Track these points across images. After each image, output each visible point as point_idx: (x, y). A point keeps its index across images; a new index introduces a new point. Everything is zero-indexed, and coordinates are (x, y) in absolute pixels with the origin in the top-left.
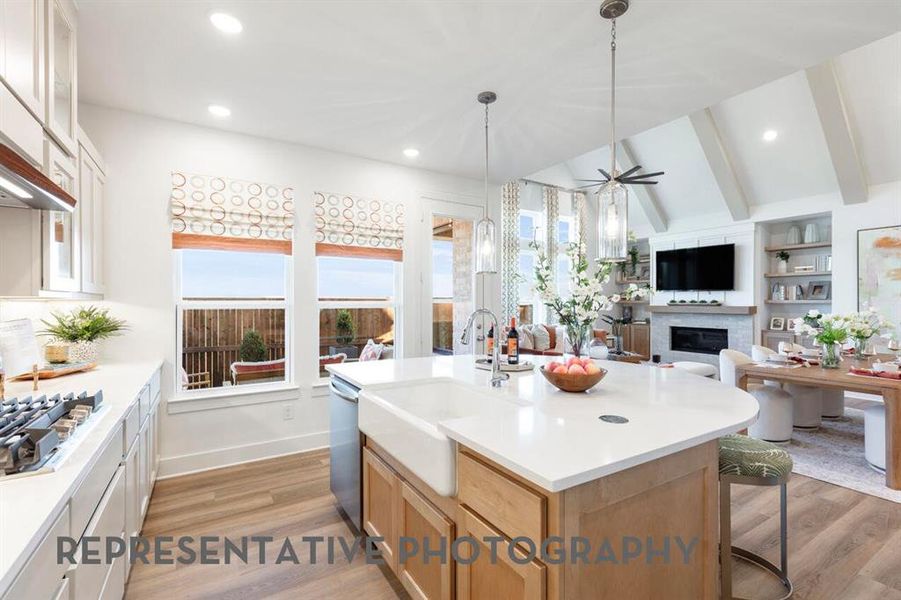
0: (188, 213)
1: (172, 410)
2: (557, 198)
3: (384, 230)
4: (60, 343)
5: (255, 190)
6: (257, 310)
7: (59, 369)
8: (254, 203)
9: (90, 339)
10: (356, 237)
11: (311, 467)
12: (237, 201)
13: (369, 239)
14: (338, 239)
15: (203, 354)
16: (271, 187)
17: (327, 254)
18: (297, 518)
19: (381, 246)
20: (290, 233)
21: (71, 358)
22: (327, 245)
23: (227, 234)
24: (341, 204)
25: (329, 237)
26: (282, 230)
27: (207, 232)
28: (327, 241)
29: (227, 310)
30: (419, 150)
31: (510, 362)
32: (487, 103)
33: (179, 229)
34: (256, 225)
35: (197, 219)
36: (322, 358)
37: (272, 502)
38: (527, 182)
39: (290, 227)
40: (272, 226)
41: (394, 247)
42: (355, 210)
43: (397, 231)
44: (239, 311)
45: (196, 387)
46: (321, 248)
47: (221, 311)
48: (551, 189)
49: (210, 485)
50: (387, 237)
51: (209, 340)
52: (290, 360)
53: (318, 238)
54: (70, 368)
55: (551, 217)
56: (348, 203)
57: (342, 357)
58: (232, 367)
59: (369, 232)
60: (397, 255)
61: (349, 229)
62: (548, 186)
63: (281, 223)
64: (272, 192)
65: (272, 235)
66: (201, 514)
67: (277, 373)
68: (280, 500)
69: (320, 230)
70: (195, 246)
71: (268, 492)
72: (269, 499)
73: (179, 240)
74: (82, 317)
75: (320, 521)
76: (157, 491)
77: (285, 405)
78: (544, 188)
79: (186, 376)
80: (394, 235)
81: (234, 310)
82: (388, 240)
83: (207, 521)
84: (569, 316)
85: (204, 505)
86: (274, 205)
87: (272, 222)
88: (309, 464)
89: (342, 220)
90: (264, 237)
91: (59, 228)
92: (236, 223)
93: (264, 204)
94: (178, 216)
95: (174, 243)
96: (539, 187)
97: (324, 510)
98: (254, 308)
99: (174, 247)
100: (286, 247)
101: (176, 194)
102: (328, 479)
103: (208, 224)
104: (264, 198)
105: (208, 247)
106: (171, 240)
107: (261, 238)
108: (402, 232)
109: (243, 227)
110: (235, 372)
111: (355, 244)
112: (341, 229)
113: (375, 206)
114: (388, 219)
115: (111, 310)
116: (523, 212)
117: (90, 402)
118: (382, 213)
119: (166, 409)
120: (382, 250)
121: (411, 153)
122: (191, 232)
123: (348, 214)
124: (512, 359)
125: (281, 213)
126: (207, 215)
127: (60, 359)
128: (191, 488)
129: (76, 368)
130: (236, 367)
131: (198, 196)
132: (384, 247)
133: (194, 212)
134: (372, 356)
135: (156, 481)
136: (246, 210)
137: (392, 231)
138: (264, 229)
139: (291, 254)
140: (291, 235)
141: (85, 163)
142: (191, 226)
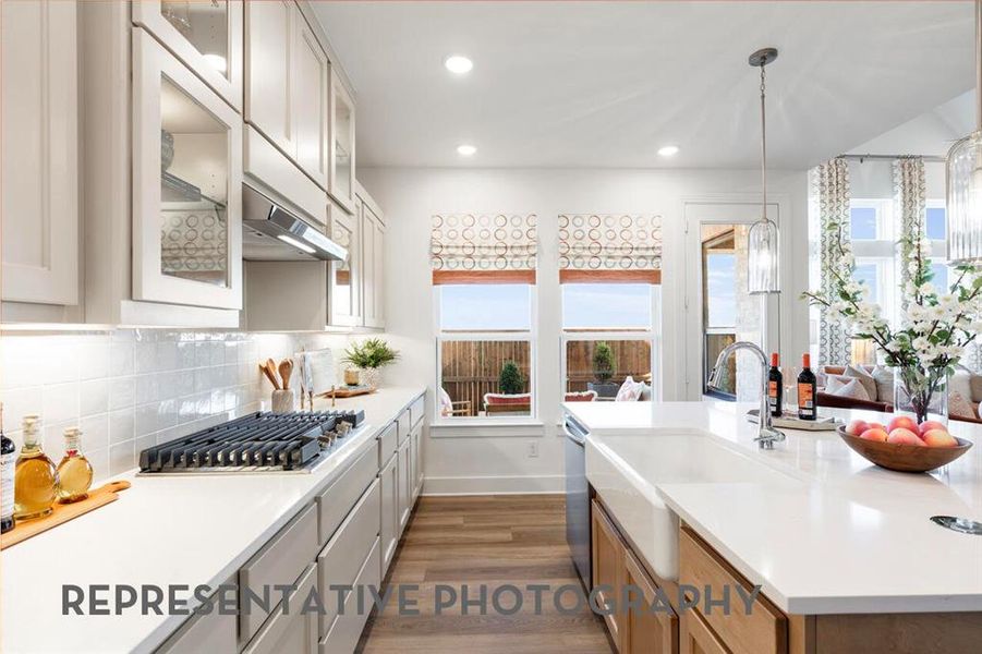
0: (445, 251)
1: (434, 434)
2: (921, 173)
3: (637, 249)
4: (355, 368)
5: (501, 221)
6: (516, 342)
7: (352, 390)
8: (500, 234)
9: (374, 366)
10: (603, 260)
11: (555, 512)
12: (485, 234)
13: (619, 261)
14: (584, 263)
15: (470, 383)
16: (515, 216)
17: (571, 281)
18: (534, 562)
19: (633, 268)
20: (533, 262)
21: (361, 382)
22: (571, 271)
23: (477, 268)
24: (586, 223)
25: (574, 263)
26: (525, 259)
27: (460, 268)
28: (571, 267)
29: (490, 342)
30: (679, 147)
31: (802, 417)
32: (762, 64)
33: (437, 267)
34: (502, 256)
35: (452, 256)
36: (570, 394)
37: (511, 539)
38: (862, 159)
39: (534, 255)
40: (516, 256)
41: (649, 268)
42: (602, 228)
43: (653, 248)
44: (501, 343)
45: (460, 414)
46: (566, 275)
47: (485, 342)
48: (910, 163)
49: (463, 510)
50: (642, 257)
51: (476, 370)
52: (534, 394)
53: (561, 264)
54: (359, 390)
55: (909, 203)
56: (595, 222)
57: (592, 395)
58: (485, 397)
59: (619, 253)
60: (654, 277)
61: (595, 252)
62: (904, 157)
63: (525, 252)
64: (516, 221)
65: (517, 265)
66: (450, 535)
67: (524, 407)
68: (520, 539)
69: (564, 256)
70: (450, 282)
71: (508, 528)
72: (508, 536)
73: (439, 277)
74: (369, 348)
75: (554, 572)
76: (418, 506)
77: (531, 441)
78: (896, 162)
79: (451, 404)
80: (651, 253)
81: (496, 342)
82: (642, 260)
83: (454, 544)
84: (903, 353)
85: (454, 528)
86: (517, 234)
87: (516, 252)
88: (552, 508)
89: (587, 243)
90: (509, 268)
91: (340, 273)
92: (484, 257)
93: (509, 234)
94: (437, 255)
95: (434, 280)
96: (886, 163)
97: (558, 561)
98: (514, 340)
99: (434, 284)
100: (529, 276)
101: (436, 235)
102: (564, 528)
103: (461, 259)
104: (509, 228)
105: (461, 282)
106: (432, 277)
107: (507, 269)
108: (659, 248)
109: (491, 259)
110: (487, 403)
111: (603, 268)
112: (587, 252)
113: (626, 222)
114: (642, 235)
115: (390, 342)
116: (855, 203)
117: (353, 420)
118: (634, 229)
119: (428, 433)
120: (634, 272)
121: (668, 152)
122: (447, 269)
123: (595, 234)
124: (805, 412)
125: (525, 242)
126: (460, 252)
127: (353, 382)
128: (445, 510)
129: (364, 390)
130: (488, 398)
131: (452, 234)
132: (637, 268)
133: (450, 249)
134: (630, 396)
135: (419, 498)
136: (493, 242)
137: (647, 249)
138: (509, 260)
139: (534, 283)
140: (535, 264)
141: (368, 217)
142: (447, 263)
